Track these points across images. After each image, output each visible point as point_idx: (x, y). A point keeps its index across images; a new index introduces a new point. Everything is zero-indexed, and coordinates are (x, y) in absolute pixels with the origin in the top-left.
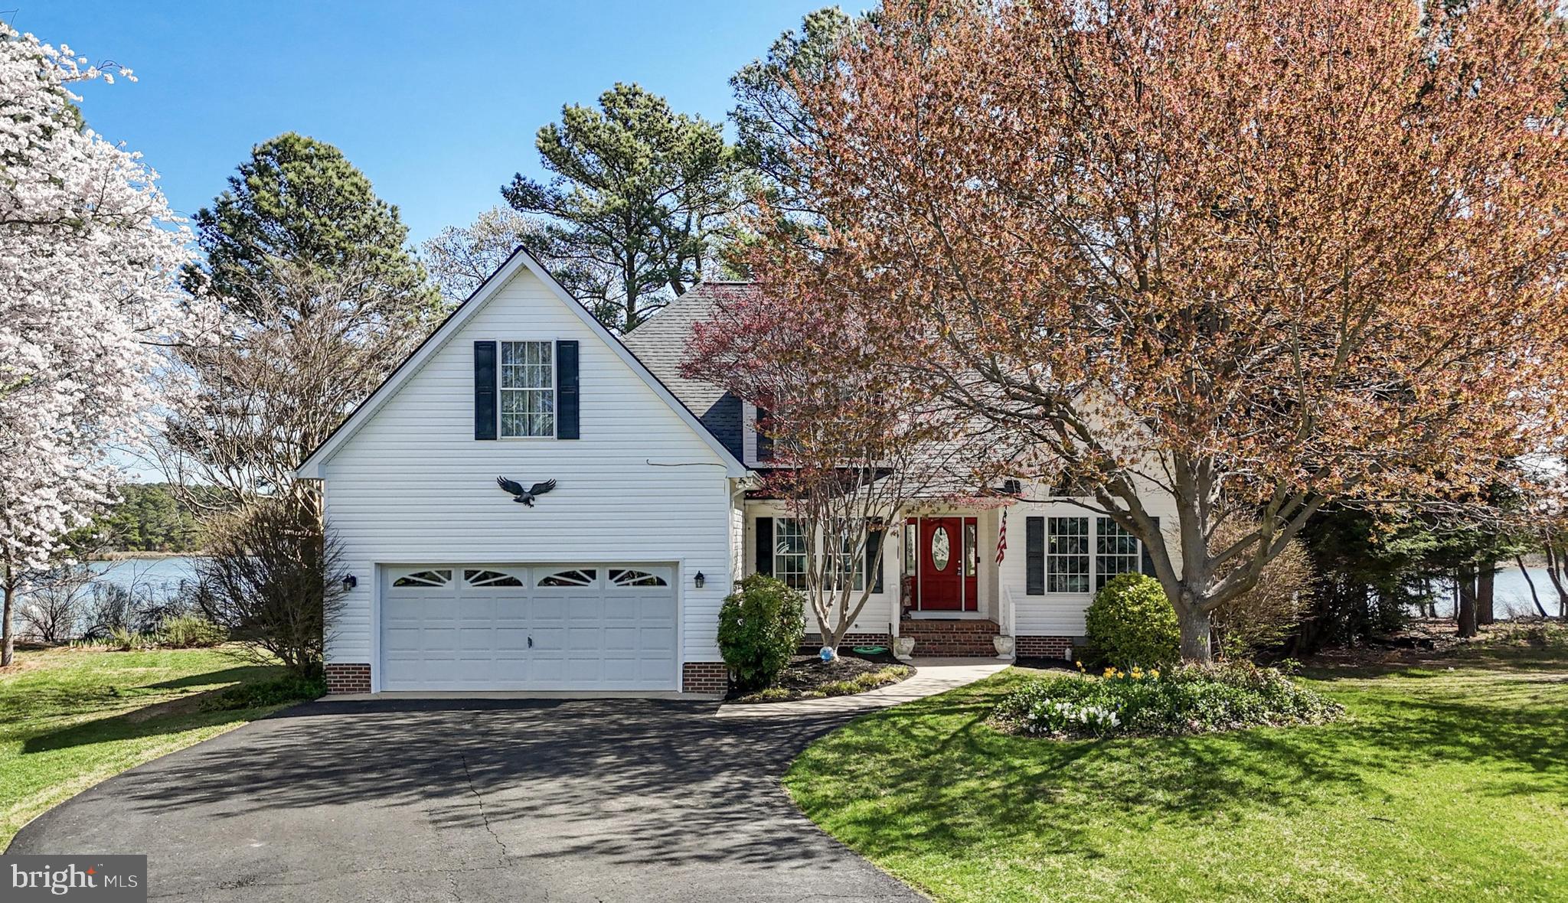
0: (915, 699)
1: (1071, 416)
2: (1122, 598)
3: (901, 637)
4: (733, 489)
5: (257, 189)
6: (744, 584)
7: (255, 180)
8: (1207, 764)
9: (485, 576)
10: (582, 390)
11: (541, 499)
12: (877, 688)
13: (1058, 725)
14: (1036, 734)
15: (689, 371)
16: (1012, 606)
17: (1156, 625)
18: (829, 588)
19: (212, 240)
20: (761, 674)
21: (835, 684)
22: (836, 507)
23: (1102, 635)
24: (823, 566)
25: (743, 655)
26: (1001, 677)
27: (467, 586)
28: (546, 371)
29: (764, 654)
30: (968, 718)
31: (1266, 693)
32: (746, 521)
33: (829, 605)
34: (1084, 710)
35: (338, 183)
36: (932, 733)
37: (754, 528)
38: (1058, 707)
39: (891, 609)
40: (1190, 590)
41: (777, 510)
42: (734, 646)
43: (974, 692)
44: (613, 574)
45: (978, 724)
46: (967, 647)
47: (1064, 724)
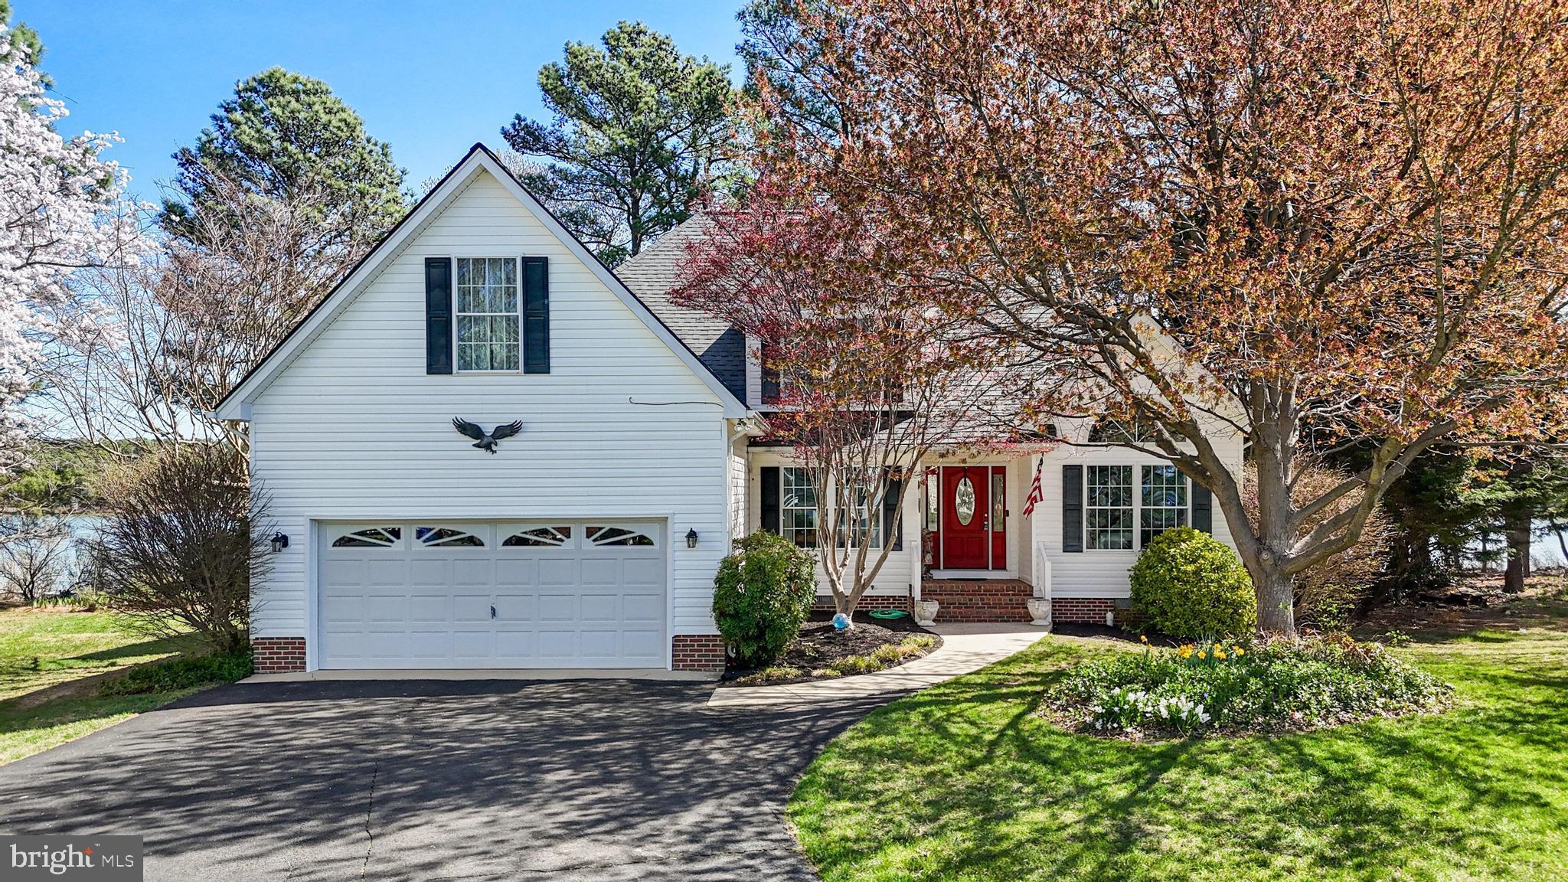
0: (946, 678)
1: (1132, 342)
2: (1173, 556)
3: (924, 600)
4: (731, 432)
5: (238, 124)
6: (746, 543)
7: (237, 116)
8: (1337, 780)
9: (440, 534)
10: (552, 316)
11: (504, 443)
12: (900, 664)
13: (1131, 721)
14: (1104, 731)
15: (682, 297)
16: (1048, 565)
17: (1213, 587)
18: (842, 545)
19: (194, 180)
20: (764, 649)
21: (851, 659)
22: (850, 455)
23: (1150, 598)
24: (836, 522)
25: (742, 628)
26: (1041, 649)
27: (419, 545)
28: (510, 293)
29: (764, 628)
30: (1014, 708)
31: (1374, 672)
32: (749, 471)
33: (843, 565)
34: (1163, 702)
35: (325, 118)
36: (974, 731)
37: (758, 478)
38: (1131, 697)
39: (911, 569)
40: (1270, 550)
41: (784, 458)
42: (731, 616)
43: (1015, 669)
44: (590, 532)
45: (1029, 717)
46: (998, 611)
47: (1139, 719)
